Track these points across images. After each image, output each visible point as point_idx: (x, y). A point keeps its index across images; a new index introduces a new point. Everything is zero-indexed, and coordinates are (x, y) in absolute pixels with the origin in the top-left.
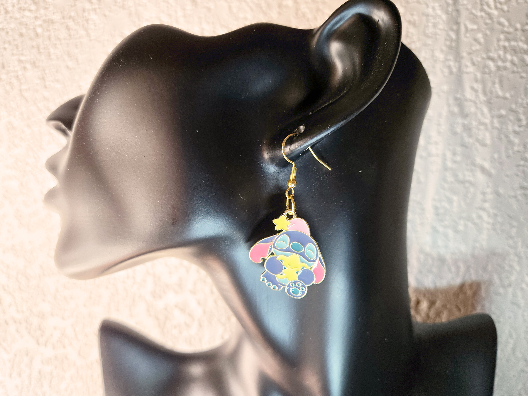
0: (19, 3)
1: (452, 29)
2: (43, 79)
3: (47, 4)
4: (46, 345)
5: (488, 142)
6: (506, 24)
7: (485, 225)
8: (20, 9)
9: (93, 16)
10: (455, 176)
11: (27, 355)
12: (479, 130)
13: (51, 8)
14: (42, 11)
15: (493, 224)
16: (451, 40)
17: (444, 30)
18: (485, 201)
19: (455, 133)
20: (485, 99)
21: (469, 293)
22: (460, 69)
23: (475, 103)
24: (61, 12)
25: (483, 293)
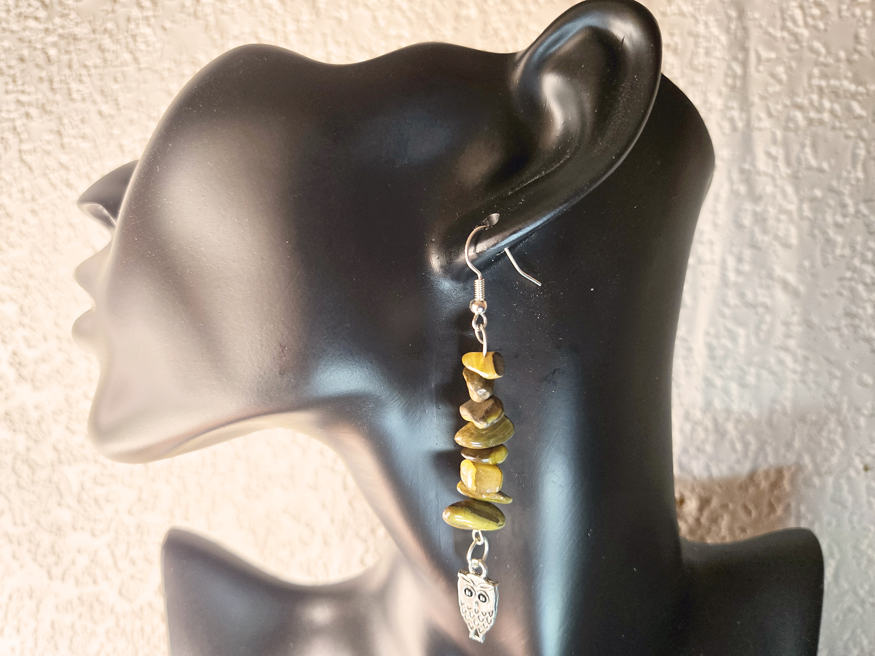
0: (17, 6)
1: (735, 58)
2: (59, 133)
3: (65, 9)
4: (63, 579)
5: (794, 241)
6: (823, 50)
7: (789, 375)
8: (20, 15)
9: (145, 30)
10: (742, 295)
11: (31, 597)
12: (778, 220)
13: (73, 15)
14: (57, 20)
15: (803, 374)
16: (735, 76)
17: (724, 59)
18: (788, 336)
19: (740, 226)
20: (789, 172)
21: (764, 485)
22: (748, 124)
23: (773, 178)
24: (90, 22)
25: (786, 484)
